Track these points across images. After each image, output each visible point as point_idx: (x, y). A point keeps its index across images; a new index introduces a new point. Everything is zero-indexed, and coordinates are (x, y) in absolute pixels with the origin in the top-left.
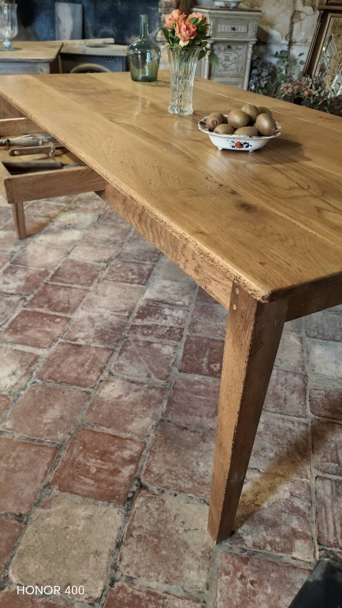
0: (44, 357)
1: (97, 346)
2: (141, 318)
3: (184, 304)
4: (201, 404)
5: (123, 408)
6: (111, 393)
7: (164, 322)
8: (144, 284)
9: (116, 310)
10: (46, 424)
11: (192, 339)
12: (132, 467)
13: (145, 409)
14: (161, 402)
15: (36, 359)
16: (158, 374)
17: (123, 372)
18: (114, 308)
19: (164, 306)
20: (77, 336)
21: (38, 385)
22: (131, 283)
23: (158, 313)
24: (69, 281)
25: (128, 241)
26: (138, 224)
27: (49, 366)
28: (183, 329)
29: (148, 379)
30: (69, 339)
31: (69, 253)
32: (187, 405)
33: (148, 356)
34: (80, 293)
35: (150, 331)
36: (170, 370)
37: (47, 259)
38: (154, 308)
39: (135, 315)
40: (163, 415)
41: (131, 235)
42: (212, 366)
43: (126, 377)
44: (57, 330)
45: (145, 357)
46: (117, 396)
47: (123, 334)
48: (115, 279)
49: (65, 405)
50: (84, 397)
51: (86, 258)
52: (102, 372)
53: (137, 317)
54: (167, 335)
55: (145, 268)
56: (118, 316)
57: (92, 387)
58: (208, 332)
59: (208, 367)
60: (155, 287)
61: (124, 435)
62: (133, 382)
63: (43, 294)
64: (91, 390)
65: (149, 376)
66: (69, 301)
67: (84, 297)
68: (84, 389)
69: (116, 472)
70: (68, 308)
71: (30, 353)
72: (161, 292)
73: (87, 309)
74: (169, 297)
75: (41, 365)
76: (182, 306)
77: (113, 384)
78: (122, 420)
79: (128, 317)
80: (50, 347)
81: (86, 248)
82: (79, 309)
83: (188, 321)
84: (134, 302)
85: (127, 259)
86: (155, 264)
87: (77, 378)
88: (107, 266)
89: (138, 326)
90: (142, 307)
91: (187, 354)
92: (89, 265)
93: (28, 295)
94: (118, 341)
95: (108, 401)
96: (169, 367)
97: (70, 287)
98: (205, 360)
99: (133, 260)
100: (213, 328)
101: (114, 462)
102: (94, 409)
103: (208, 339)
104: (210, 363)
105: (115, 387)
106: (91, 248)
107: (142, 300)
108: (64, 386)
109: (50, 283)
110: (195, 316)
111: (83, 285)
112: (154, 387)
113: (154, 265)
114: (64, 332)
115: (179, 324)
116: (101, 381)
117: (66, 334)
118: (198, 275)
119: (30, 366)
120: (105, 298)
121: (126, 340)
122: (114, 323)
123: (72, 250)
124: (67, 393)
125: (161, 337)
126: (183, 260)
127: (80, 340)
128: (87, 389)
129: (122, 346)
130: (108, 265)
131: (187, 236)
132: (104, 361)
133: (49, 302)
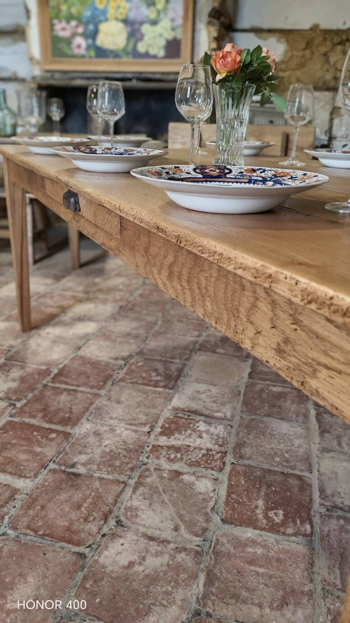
0: (25, 492)
1: (102, 476)
2: (166, 435)
3: (226, 417)
4: (259, 583)
5: (135, 585)
6: (118, 558)
7: (199, 441)
8: (172, 388)
9: (133, 422)
11: (239, 468)
13: (170, 589)
14: (194, 577)
15: (13, 495)
16: (190, 525)
17: (138, 520)
18: (130, 420)
19: (198, 418)
20: (75, 460)
21: (8, 540)
22: (155, 386)
23: (189, 427)
24: (74, 383)
25: (153, 335)
26: (167, 282)
27: (29, 508)
28: (226, 452)
29: (175, 534)
30: (64, 465)
31: (79, 348)
32: (237, 584)
33: (175, 495)
34: (88, 398)
35: (179, 455)
36: (208, 520)
37: (51, 355)
38: (184, 421)
39: (159, 430)
40: (198, 602)
41: (157, 328)
42: (271, 514)
43: (142, 529)
44: (50, 451)
45: (171, 496)
46: (126, 563)
47: (141, 458)
48: (134, 380)
49: (45, 577)
50: (75, 564)
51: (100, 355)
52: (106, 518)
53: (162, 434)
54: (202, 462)
55: (173, 368)
56: (136, 431)
57: (89, 546)
58: (261, 459)
59: (266, 516)
60: (186, 391)
62: (151, 538)
63: (37, 399)
64: (87, 551)
65: (176, 529)
66: (71, 409)
67: (91, 404)
68: (76, 549)
70: (69, 418)
71: (5, 485)
72: (193, 399)
73: (94, 420)
74: (205, 407)
75: (18, 504)
76: (223, 419)
77: (122, 541)
78: (132, 610)
79: (149, 432)
80: (36, 476)
81: (102, 342)
82: (84, 420)
83: (232, 441)
84: (158, 412)
85: (151, 356)
86: (187, 362)
87: (68, 529)
88: (125, 365)
89: (162, 447)
90: (168, 419)
91: (233, 493)
92: (103, 363)
93: (19, 400)
94: (132, 469)
95: (112, 571)
96: (206, 514)
97: (75, 391)
98: (260, 503)
99: (159, 358)
100: (267, 452)
102: (88, 586)
103: (262, 469)
104: (268, 509)
105: (124, 547)
106: (108, 343)
107: (168, 410)
108: (47, 541)
109: (50, 384)
110: (241, 434)
111: (92, 387)
112: (185, 549)
113: (185, 365)
114: (60, 453)
115: (219, 445)
116: (104, 535)
117: (61, 456)
118: (284, 358)
119: (2, 506)
120: (119, 406)
121: (144, 467)
122: (130, 441)
123: (84, 344)
124: (49, 555)
125: (194, 465)
126: (251, 331)
127: (79, 466)
128: (81, 549)
129: (139, 478)
130: (127, 362)
131: (272, 269)
132: (110, 500)
133: (44, 410)
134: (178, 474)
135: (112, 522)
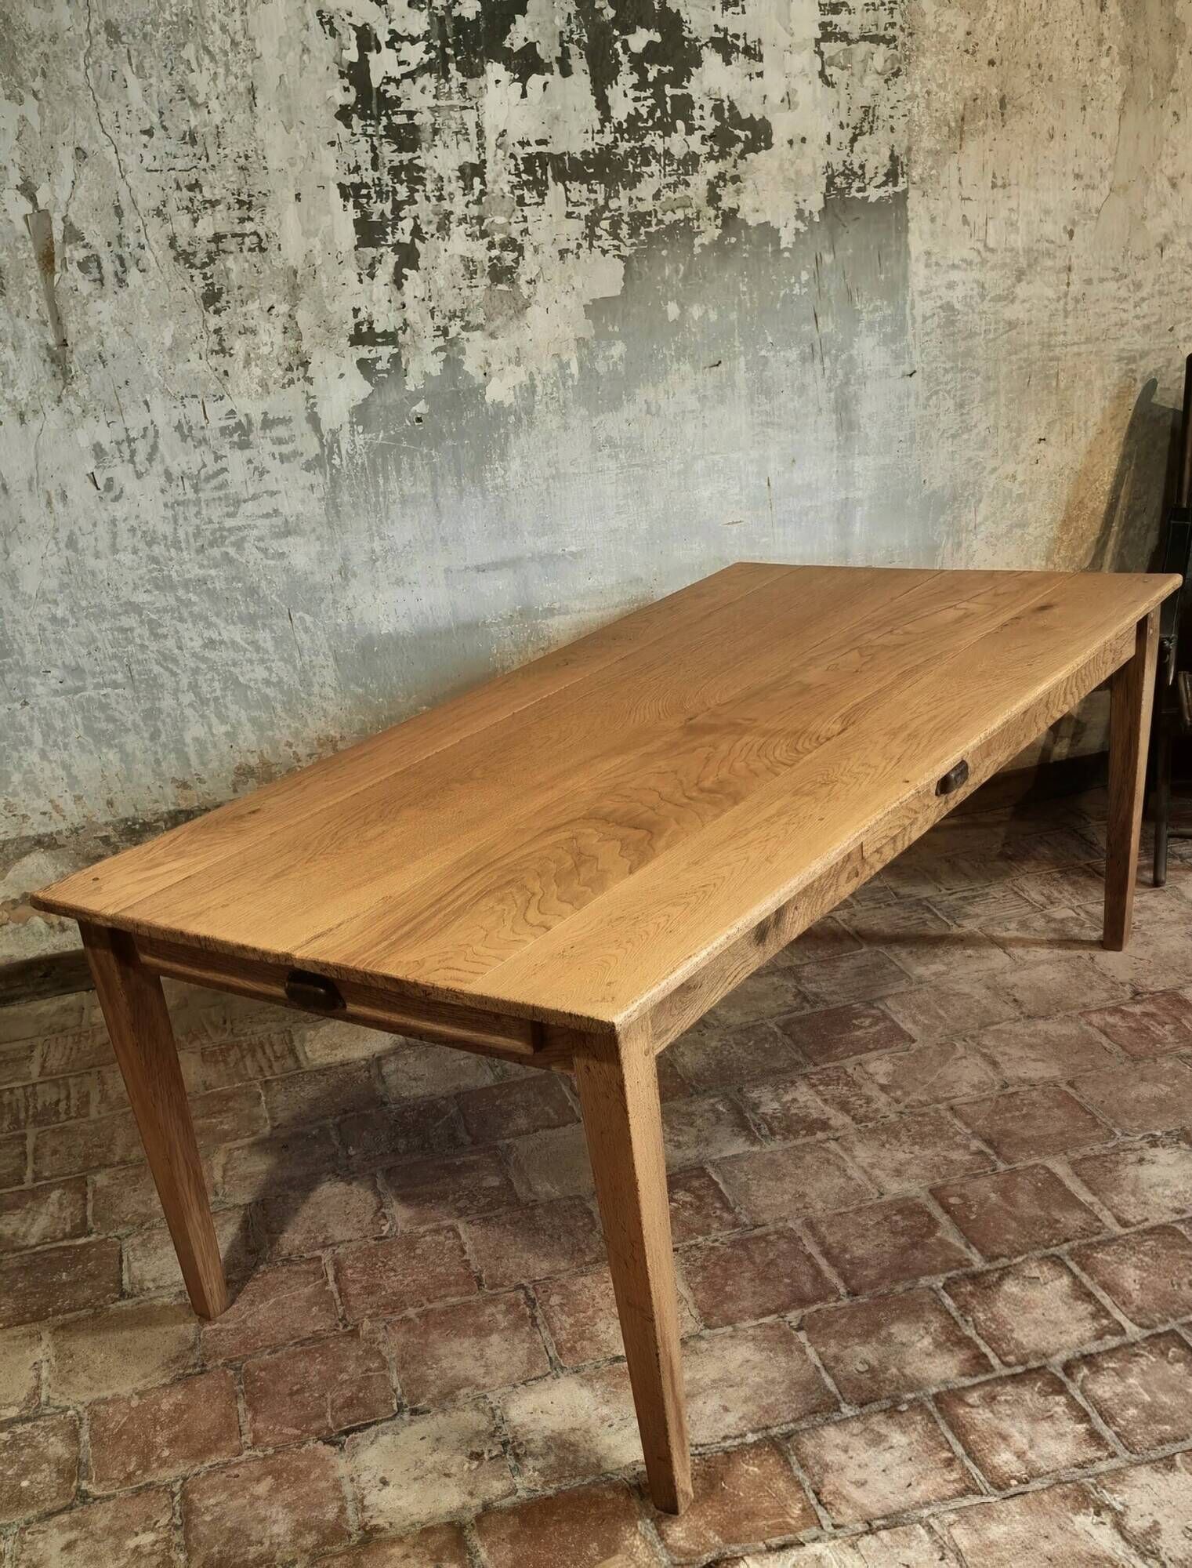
7: (804, 1099)
11: (819, 1060)
12: (1124, 1008)
13: (1027, 1037)
22: (712, 1186)
29: (970, 1057)
30: (988, 1159)
33: (919, 1076)
35: (853, 1099)
36: (925, 1048)
38: (773, 1124)
39: (819, 1135)
43: (993, 1073)
44: (983, 1186)
45: (924, 1078)
46: (1040, 1062)
47: (895, 1120)
48: (719, 1213)
53: (825, 1129)
56: (849, 1149)
61: (1093, 1030)
62: (994, 1064)
64: (1062, 1084)
65: (962, 1058)
66: (877, 1224)
67: (840, 1214)
68: (1071, 1090)
69: (1145, 1014)
70: (900, 1212)
73: (874, 1190)
74: (715, 1126)
75: (1085, 1150)
76: (731, 1100)
77: (1022, 1075)
79: (837, 1140)
80: (1035, 1167)
82: (887, 1198)
83: (772, 1079)
84: (776, 1154)
87: (1060, 1105)
89: (853, 1116)
90: (784, 1139)
91: (866, 1049)
92: (699, 1278)
93: (929, 1289)
96: (919, 1051)
97: (826, 1254)
98: (858, 1033)
101: (1138, 1023)
102: (1089, 1066)
105: (1025, 1071)
107: (763, 1148)
108: (1103, 1119)
109: (842, 1291)
111: (795, 1240)
114: (975, 1175)
115: (794, 1083)
116: (1033, 1086)
117: (977, 1172)
121: (907, 1111)
122: (875, 1143)
125: (856, 1085)
127: (974, 1149)
129: (929, 1105)
132: (988, 1103)
133: (914, 1245)
134: (883, 1088)
135: (1011, 1090)
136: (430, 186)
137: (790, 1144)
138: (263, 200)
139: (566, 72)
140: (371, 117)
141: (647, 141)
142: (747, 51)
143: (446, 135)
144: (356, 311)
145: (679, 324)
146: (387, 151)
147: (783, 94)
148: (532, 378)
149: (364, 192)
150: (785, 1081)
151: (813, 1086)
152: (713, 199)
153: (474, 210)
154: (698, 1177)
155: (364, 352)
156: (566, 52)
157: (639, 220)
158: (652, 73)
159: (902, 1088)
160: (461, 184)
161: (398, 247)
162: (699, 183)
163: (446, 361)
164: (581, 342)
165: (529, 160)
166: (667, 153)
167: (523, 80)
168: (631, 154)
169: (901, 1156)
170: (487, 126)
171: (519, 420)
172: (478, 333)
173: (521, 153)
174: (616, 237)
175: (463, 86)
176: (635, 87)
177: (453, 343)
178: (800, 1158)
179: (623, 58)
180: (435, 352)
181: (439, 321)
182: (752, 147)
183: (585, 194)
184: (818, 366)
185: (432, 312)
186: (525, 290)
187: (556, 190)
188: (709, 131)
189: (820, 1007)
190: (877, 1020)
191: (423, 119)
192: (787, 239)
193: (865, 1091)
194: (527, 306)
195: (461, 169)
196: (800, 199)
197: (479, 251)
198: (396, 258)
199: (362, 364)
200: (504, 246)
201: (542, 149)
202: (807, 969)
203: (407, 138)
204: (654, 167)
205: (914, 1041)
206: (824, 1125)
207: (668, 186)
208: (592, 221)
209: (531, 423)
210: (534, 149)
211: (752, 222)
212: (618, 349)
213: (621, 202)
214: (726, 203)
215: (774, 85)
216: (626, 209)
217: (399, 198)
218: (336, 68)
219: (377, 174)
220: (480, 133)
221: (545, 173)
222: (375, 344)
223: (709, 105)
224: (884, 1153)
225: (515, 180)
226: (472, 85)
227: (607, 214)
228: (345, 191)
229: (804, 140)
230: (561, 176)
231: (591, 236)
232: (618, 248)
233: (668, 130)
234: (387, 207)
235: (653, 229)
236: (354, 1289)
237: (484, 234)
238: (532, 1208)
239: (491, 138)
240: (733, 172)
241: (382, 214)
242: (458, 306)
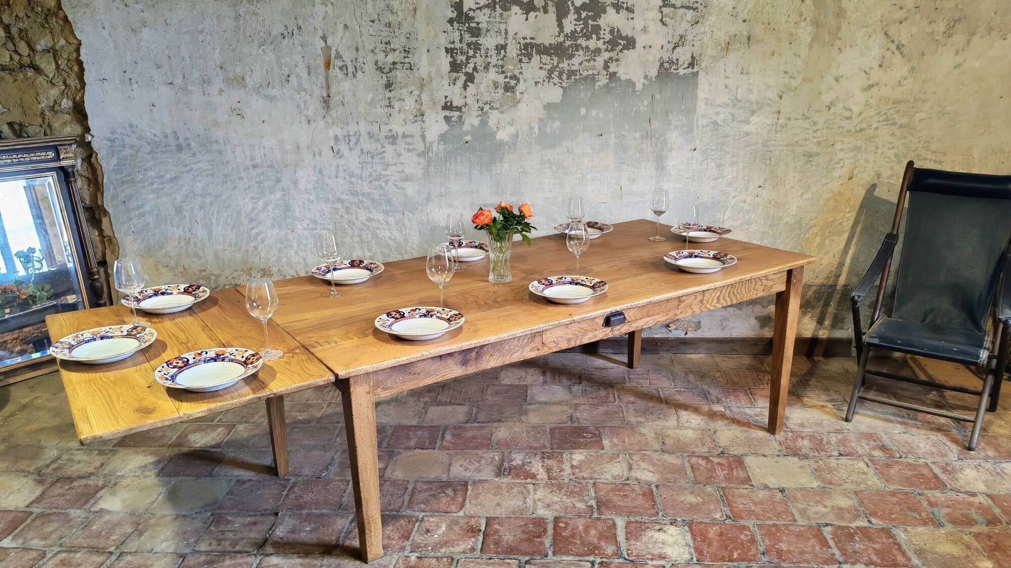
0: (626, 519)
1: (593, 493)
8: (466, 487)
9: (524, 493)
10: (703, 499)
12: (711, 458)
14: (645, 455)
15: (634, 522)
20: (584, 507)
21: (665, 514)
27: (638, 513)
30: (592, 510)
33: (592, 466)
39: (529, 480)
43: (625, 473)
45: (594, 467)
47: (566, 482)
49: (678, 495)
50: (664, 487)
52: (627, 485)
56: (534, 490)
57: (650, 486)
61: (687, 464)
64: (653, 486)
68: (654, 489)
69: (719, 464)
71: (626, 529)
75: (638, 518)
77: (638, 477)
79: (534, 484)
80: (610, 519)
87: (644, 494)
89: (549, 476)
94: (579, 483)
98: (581, 440)
101: (712, 466)
105: (641, 475)
114: (581, 516)
117: (583, 514)
119: (645, 523)
122: (548, 490)
125: (561, 462)
127: (589, 505)
129: (586, 479)
132: (613, 485)
133: (528, 540)
134: (572, 467)
135: (628, 482)
136: (483, 51)
137: (513, 481)
138: (414, 51)
139: (546, 11)
140: (462, 23)
141: (579, 42)
142: (627, 9)
143: (492, 32)
144: (446, 97)
145: (585, 117)
146: (467, 37)
147: (643, 27)
148: (517, 132)
149: (455, 51)
150: (533, 453)
151: (543, 458)
152: (606, 67)
153: (500, 63)
154: (462, 485)
155: (447, 113)
156: (546, 5)
157: (572, 73)
158: (584, 15)
159: (580, 468)
160: (496, 52)
161: (466, 74)
162: (600, 61)
163: (481, 121)
164: (540, 120)
165: (526, 45)
166: (587, 47)
167: (527, 13)
168: (571, 46)
169: (556, 499)
170: (509, 30)
171: (510, 148)
172: (496, 111)
173: (523, 42)
174: (561, 78)
175: (501, 14)
176: (575, 20)
177: (485, 114)
178: (512, 488)
179: (571, 8)
180: (477, 116)
181: (480, 105)
182: (626, 47)
183: (549, 60)
184: (650, 142)
185: (478, 101)
186: (518, 96)
187: (536, 58)
188: (607, 40)
189: (575, 425)
190: (594, 435)
191: (483, 26)
192: (639, 86)
193: (564, 466)
194: (518, 102)
195: (497, 46)
196: (647, 71)
197: (501, 79)
198: (465, 78)
199: (446, 118)
200: (511, 78)
201: (532, 41)
202: (583, 407)
203: (476, 32)
204: (581, 52)
205: (603, 449)
206: (534, 476)
207: (586, 60)
208: (551, 72)
209: (515, 149)
210: (528, 41)
211: (623, 78)
212: (557, 124)
213: (564, 65)
214: (611, 70)
215: (639, 23)
216: (566, 68)
217: (469, 55)
218: (450, 3)
219: (461, 45)
220: (506, 33)
221: (532, 50)
222: (452, 110)
223: (608, 30)
224: (550, 496)
225: (519, 52)
226: (505, 14)
227: (557, 69)
228: (447, 50)
229: (650, 47)
230: (539, 52)
231: (550, 77)
232: (561, 83)
233: (588, 38)
234: (464, 58)
235: (577, 77)
236: (292, 496)
237: (503, 72)
238: (385, 481)
239: (511, 35)
240: (616, 57)
241: (462, 61)
242: (488, 99)
